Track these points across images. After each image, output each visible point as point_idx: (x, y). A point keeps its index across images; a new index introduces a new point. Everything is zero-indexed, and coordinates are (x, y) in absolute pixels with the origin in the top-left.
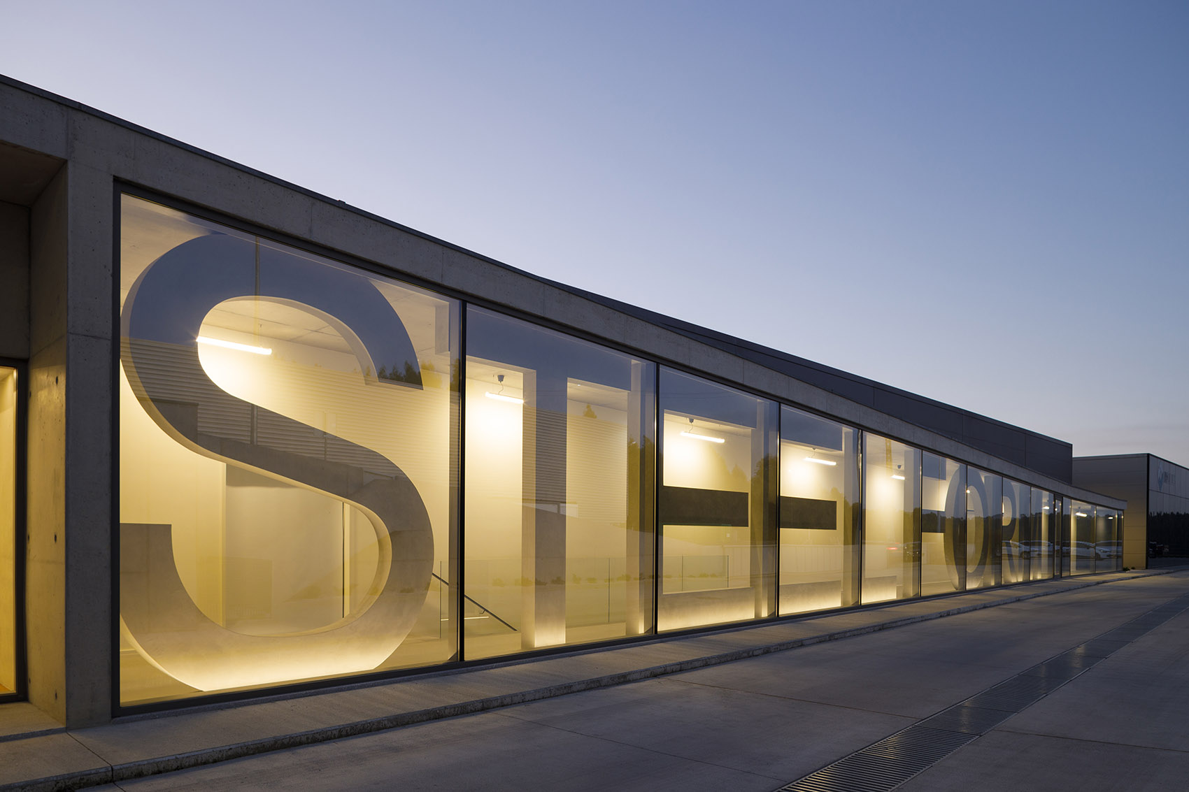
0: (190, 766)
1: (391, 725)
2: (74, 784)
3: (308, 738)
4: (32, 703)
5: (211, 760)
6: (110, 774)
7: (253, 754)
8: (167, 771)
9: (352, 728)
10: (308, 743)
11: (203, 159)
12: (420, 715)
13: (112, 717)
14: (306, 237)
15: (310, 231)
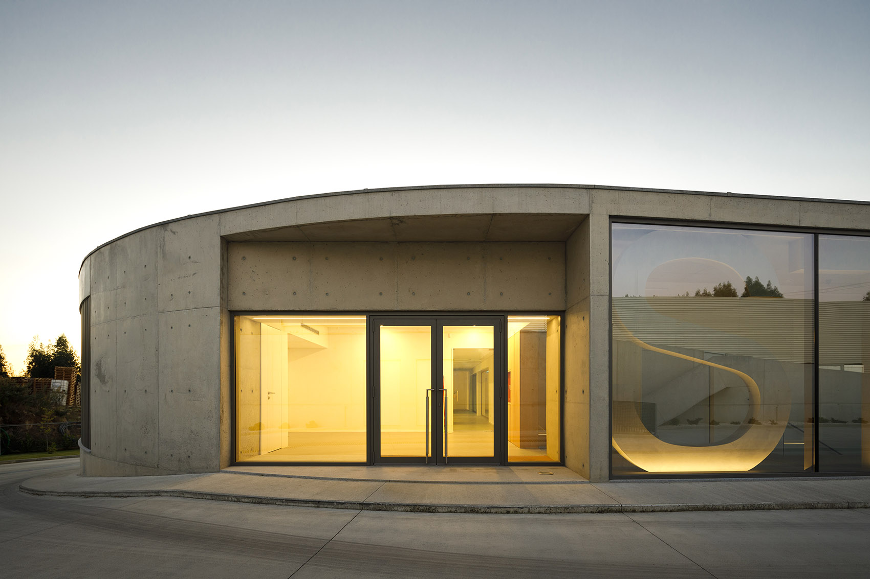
0: (658, 511)
1: (778, 508)
2: (605, 510)
3: (723, 507)
4: (567, 467)
5: (669, 510)
6: (621, 508)
7: (692, 511)
8: (647, 512)
9: (751, 506)
10: (724, 510)
11: (650, 193)
12: (799, 504)
13: (610, 479)
14: (708, 219)
15: (710, 215)
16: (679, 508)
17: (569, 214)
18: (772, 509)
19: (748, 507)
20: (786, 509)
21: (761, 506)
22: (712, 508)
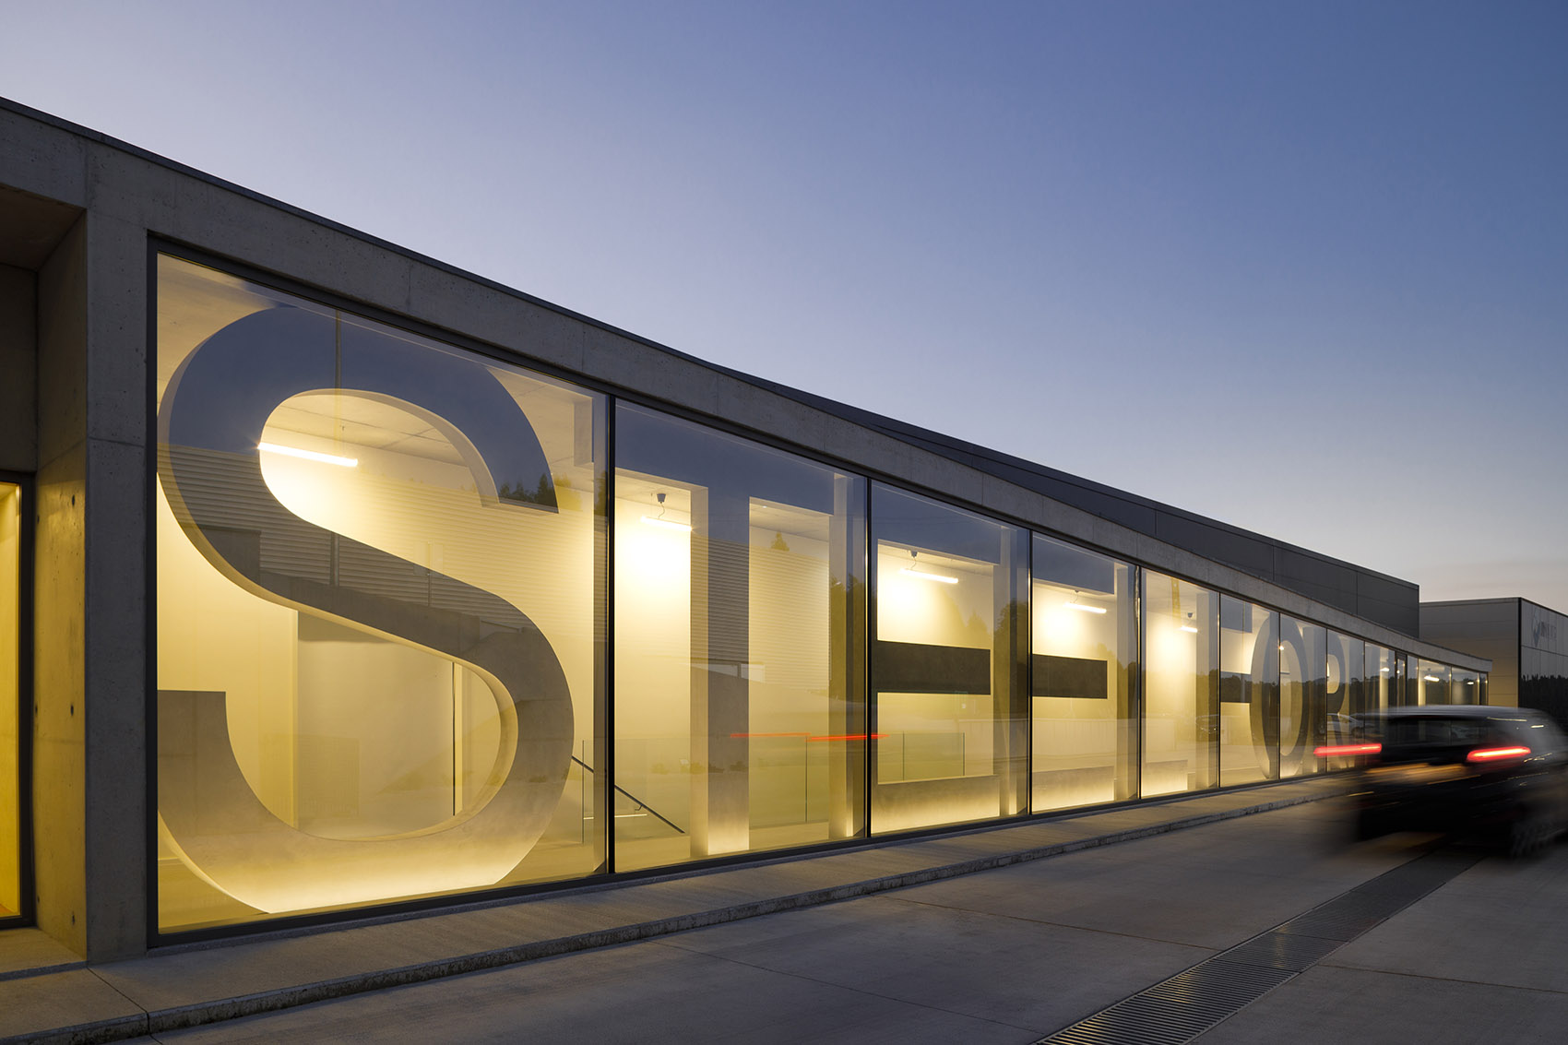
0: (251, 1013)
1: (518, 958)
4: (41, 929)
6: (145, 1023)
7: (335, 996)
8: (221, 1019)
11: (266, 207)
13: (149, 948)
14: (403, 310)
15: (408, 302)
16: (304, 995)
17: (18, 191)
18: (507, 963)
19: (459, 966)
20: (533, 958)
21: (485, 959)
22: (382, 982)
